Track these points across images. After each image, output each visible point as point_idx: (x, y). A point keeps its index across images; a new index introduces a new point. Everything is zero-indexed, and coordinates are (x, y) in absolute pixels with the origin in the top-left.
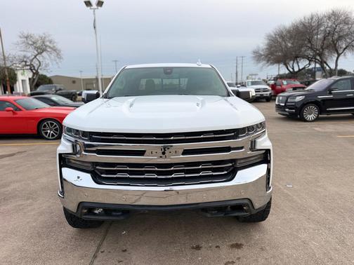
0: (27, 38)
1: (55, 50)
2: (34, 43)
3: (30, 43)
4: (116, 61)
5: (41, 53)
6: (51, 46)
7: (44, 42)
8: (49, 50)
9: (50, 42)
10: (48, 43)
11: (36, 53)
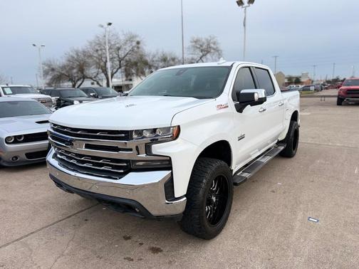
0: (196, 42)
1: (218, 51)
2: (201, 46)
3: (198, 46)
4: (276, 57)
5: (206, 55)
6: (215, 47)
7: (208, 44)
8: (212, 51)
9: (214, 43)
10: (212, 45)
11: (201, 54)
